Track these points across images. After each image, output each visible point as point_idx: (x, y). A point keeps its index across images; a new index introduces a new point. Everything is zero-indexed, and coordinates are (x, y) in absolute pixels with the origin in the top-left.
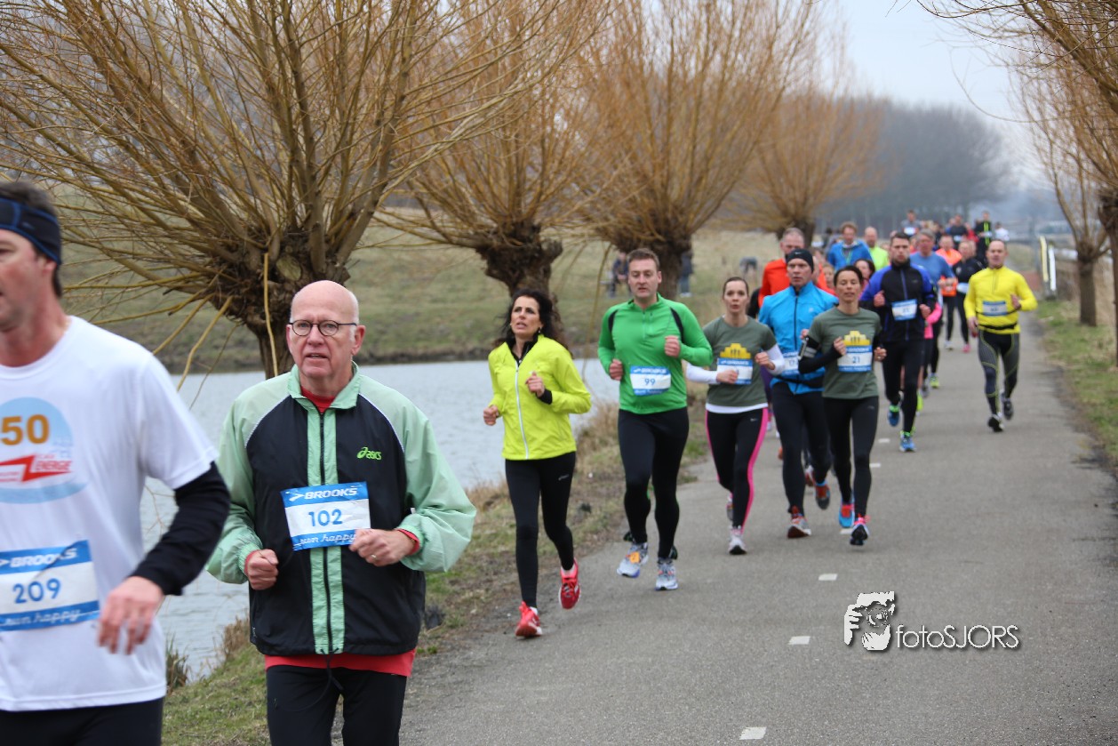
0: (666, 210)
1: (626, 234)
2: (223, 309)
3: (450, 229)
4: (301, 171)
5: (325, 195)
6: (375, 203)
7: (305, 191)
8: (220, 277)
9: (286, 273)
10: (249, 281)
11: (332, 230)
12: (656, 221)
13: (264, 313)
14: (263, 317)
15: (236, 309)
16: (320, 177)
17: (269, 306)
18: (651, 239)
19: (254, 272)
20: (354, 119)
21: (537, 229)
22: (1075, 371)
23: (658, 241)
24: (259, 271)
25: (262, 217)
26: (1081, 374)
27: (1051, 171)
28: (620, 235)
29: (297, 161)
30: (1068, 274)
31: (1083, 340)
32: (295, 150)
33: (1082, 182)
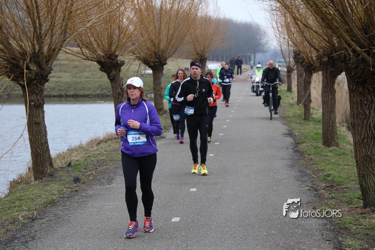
0: (159, 52)
1: (146, 59)
2: (11, 79)
3: (89, 55)
4: (37, 35)
5: (45, 43)
6: (62, 46)
7: (38, 41)
8: (10, 68)
9: (32, 68)
10: (19, 70)
11: (47, 54)
12: (156, 55)
13: (24, 80)
14: (24, 82)
15: (15, 79)
16: (43, 37)
17: (26, 78)
18: (154, 60)
19: (21, 67)
20: (55, 18)
21: (117, 56)
22: (284, 106)
23: (156, 61)
24: (23, 67)
25: (24, 49)
26: (286, 107)
27: (280, 44)
28: (144, 59)
29: (36, 31)
30: (284, 76)
31: (288, 97)
32: (35, 28)
33: (289, 47)
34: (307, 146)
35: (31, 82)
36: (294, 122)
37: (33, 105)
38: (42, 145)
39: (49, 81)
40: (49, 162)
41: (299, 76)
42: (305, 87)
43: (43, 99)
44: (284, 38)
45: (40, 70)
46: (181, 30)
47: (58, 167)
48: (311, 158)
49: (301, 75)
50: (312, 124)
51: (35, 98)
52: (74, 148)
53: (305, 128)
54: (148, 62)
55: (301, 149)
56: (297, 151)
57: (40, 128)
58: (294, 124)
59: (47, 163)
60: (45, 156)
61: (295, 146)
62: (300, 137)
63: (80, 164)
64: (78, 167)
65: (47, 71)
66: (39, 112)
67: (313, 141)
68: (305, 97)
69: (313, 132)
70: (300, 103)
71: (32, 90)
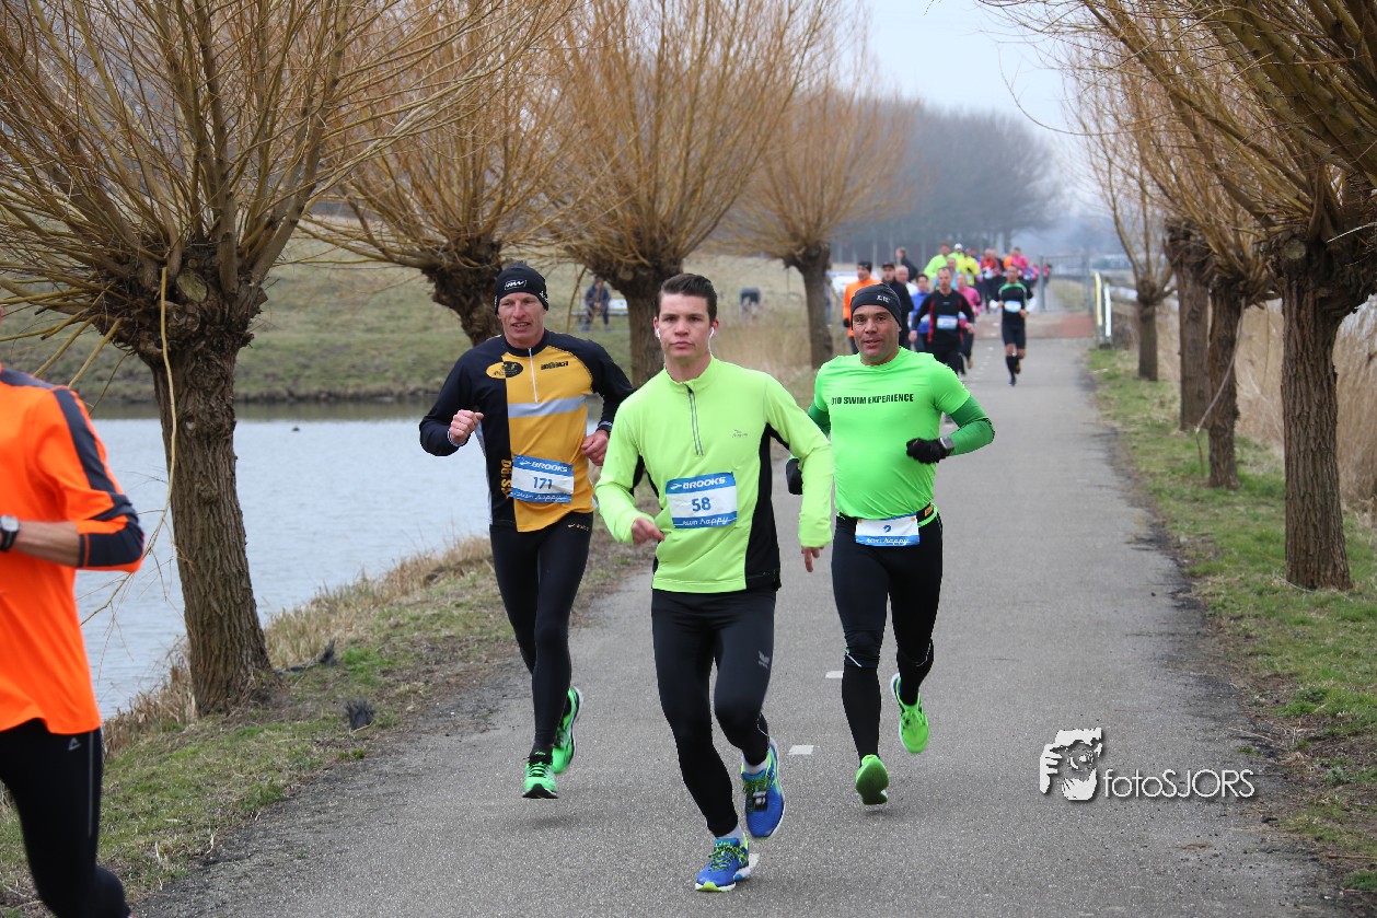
0: (652, 228)
1: (603, 256)
2: (110, 334)
3: (392, 244)
4: (210, 169)
5: (239, 199)
6: (300, 210)
7: (213, 192)
8: (107, 294)
9: (189, 292)
10: (142, 300)
11: (245, 242)
12: (640, 242)
13: (160, 340)
14: (161, 347)
15: (125, 334)
16: (231, 175)
17: (166, 332)
19: (149, 290)
20: (276, 106)
21: (496, 247)
22: (1131, 434)
24: (155, 288)
25: (159, 223)
26: (1139, 437)
27: (1109, 194)
28: (596, 257)
29: (205, 156)
30: (1126, 318)
31: (1142, 397)
32: (201, 142)
33: (1145, 209)
34: (1227, 584)
35: (185, 347)
36: (1171, 495)
37: (192, 431)
38: (226, 582)
39: (252, 342)
40: (254, 646)
41: (1186, 316)
42: (1214, 358)
43: (232, 410)
44: (1127, 173)
45: (221, 301)
47: (285, 665)
48: (1245, 630)
49: (1194, 315)
50: (1243, 503)
51: (201, 407)
52: (338, 596)
53: (1217, 515)
54: (612, 269)
55: (1205, 595)
56: (1190, 605)
57: (220, 518)
58: (1172, 503)
59: (245, 652)
60: (237, 623)
61: (1178, 584)
62: (1197, 550)
63: (366, 654)
64: (359, 666)
65: (245, 306)
66: (214, 459)
67: (1251, 568)
68: (1216, 399)
69: (1246, 533)
70: (1195, 422)
71: (188, 378)
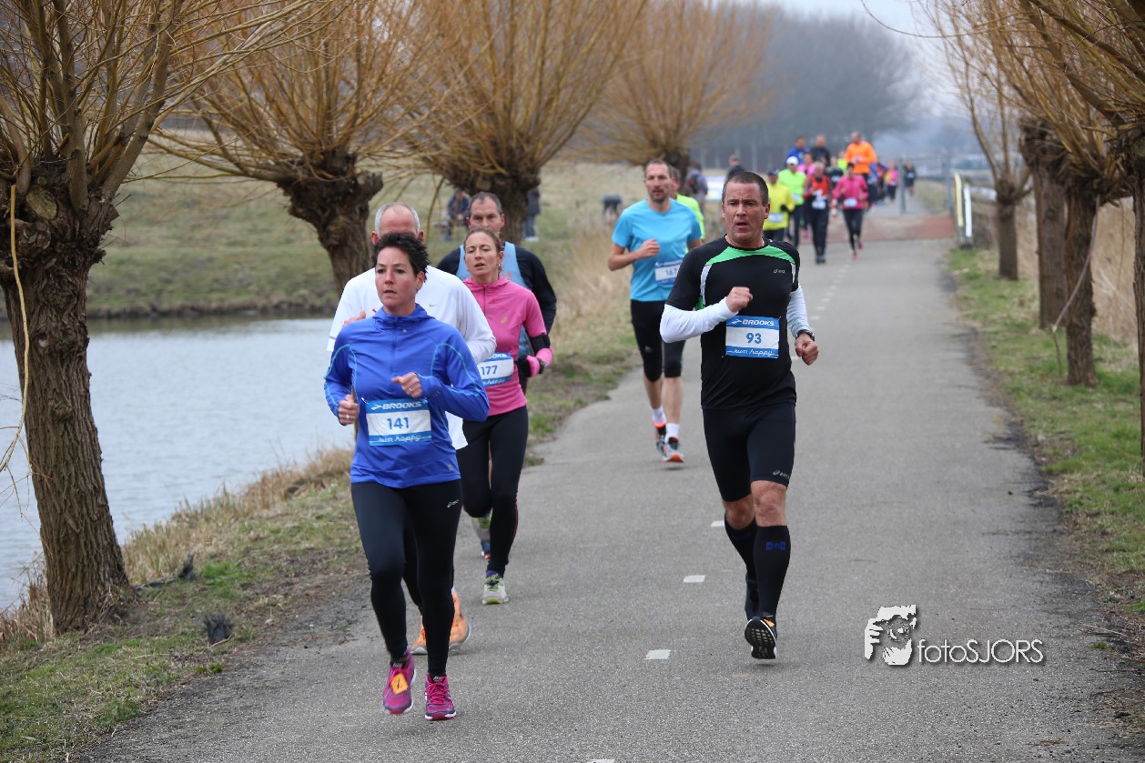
0: (509, 138)
3: (245, 158)
4: (57, 85)
5: (87, 115)
6: (149, 126)
7: (62, 110)
9: (39, 210)
11: (95, 158)
12: (497, 151)
13: (11, 258)
14: (11, 265)
16: (79, 92)
17: (17, 250)
18: (491, 171)
20: (123, 22)
21: (351, 159)
22: (990, 333)
23: (500, 175)
24: (4, 206)
25: (7, 141)
26: (999, 337)
27: (967, 97)
28: (454, 167)
29: (52, 73)
30: (987, 218)
31: (1002, 297)
32: (48, 60)
33: (1002, 109)
34: (1084, 481)
35: (36, 265)
36: (1029, 394)
37: (44, 349)
38: (82, 498)
39: (104, 258)
40: (112, 563)
41: (1043, 215)
42: (1070, 257)
43: (85, 327)
44: (985, 75)
45: (71, 218)
46: (589, 53)
47: (144, 580)
48: (1101, 526)
49: (1051, 214)
50: (1102, 401)
51: (54, 324)
52: (199, 511)
53: (1075, 413)
54: (470, 179)
55: (1061, 493)
56: (1046, 503)
57: (75, 435)
58: (1030, 401)
59: (102, 569)
60: (93, 540)
61: (1036, 482)
62: (1055, 448)
63: (226, 568)
64: (218, 580)
65: (96, 222)
66: (67, 376)
67: (1108, 465)
68: (1072, 298)
69: (1103, 431)
70: (1053, 320)
71: (40, 295)
